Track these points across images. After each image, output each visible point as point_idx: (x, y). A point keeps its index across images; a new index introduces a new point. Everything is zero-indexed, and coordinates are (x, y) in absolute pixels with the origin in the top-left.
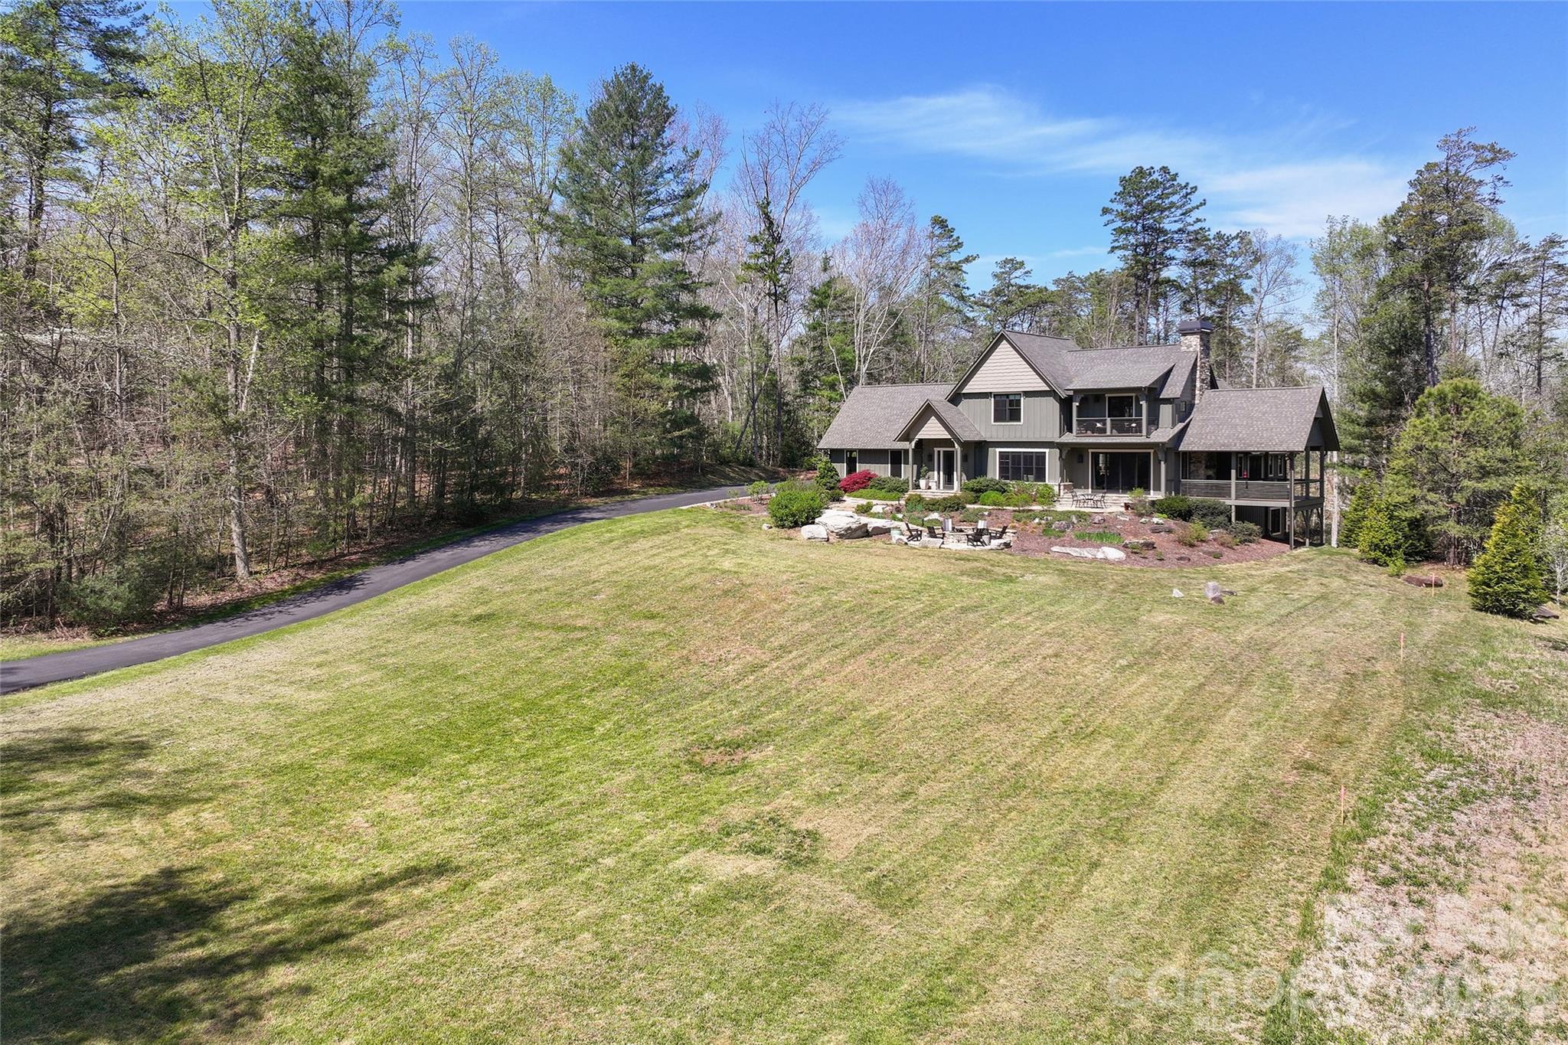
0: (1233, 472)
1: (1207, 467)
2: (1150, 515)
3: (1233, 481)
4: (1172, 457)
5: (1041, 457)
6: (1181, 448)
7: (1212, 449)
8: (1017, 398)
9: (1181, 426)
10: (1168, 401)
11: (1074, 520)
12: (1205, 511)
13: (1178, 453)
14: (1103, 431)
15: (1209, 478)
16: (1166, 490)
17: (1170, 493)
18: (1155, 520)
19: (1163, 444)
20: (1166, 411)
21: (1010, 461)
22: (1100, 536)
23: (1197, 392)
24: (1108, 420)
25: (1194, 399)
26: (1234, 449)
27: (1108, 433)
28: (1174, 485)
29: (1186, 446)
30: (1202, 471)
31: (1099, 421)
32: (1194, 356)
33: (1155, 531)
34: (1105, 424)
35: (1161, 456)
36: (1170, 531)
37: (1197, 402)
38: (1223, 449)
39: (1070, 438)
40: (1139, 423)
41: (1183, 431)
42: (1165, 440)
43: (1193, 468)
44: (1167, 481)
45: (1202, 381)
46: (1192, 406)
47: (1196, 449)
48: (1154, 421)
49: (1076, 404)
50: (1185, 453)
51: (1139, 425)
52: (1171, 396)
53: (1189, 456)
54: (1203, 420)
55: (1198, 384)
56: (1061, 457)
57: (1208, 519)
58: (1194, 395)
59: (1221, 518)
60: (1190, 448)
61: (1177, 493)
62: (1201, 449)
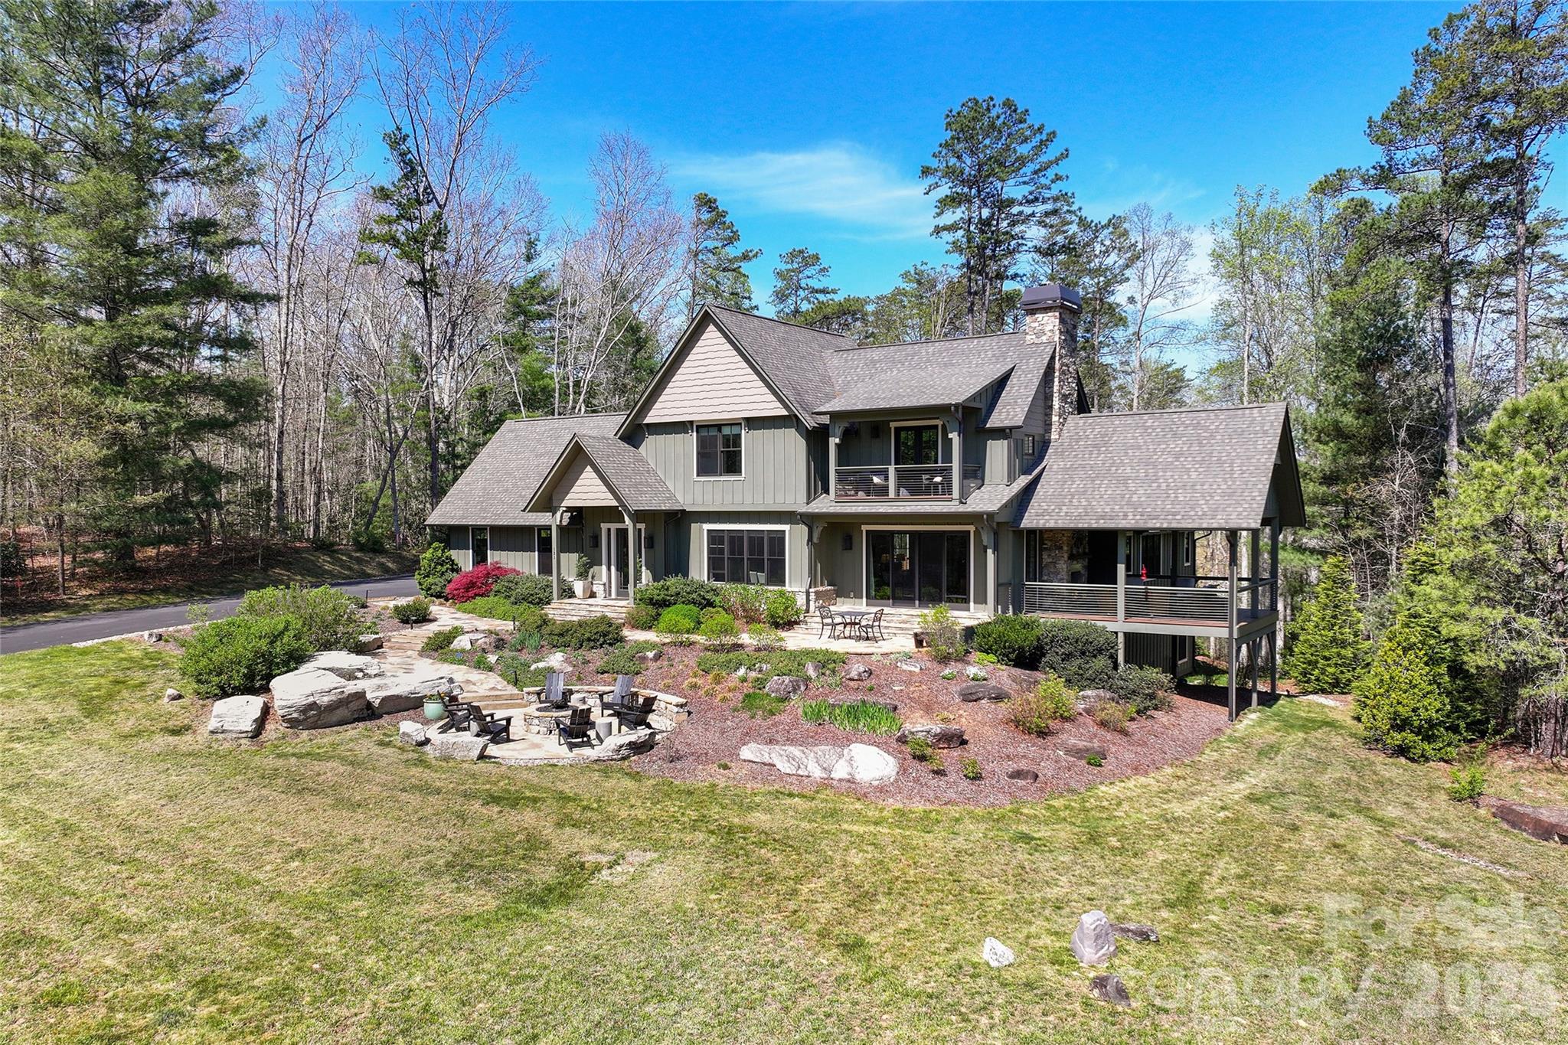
0: (1121, 569)
1: (1072, 557)
2: (963, 658)
3: (1121, 586)
4: (1008, 542)
5: (778, 539)
6: (1027, 522)
7: (1083, 524)
8: (735, 430)
9: (1023, 481)
10: (1001, 433)
11: (811, 672)
12: (1068, 649)
13: (1019, 533)
14: (883, 491)
15: (1075, 577)
16: (997, 602)
17: (1004, 611)
18: (972, 671)
19: (991, 515)
20: (997, 453)
21: (726, 546)
22: (853, 713)
23: (1055, 419)
24: (892, 469)
25: (1048, 430)
26: (1123, 524)
27: (892, 494)
28: (1013, 594)
29: (1033, 519)
30: (1063, 566)
31: (877, 473)
32: (1049, 350)
33: (969, 697)
34: (887, 479)
35: (987, 538)
36: (999, 697)
37: (1054, 436)
38: (1103, 524)
39: (826, 505)
40: (946, 473)
41: (1029, 491)
42: (994, 507)
43: (1046, 559)
44: (998, 585)
45: (1064, 398)
46: (1044, 445)
47: (1051, 524)
48: (975, 471)
49: (834, 441)
50: (1032, 532)
51: (948, 479)
52: (1007, 423)
53: (1038, 538)
54: (1065, 469)
55: (1056, 403)
56: (810, 539)
57: (1073, 665)
58: (1048, 425)
59: (1101, 662)
60: (1042, 523)
61: (1018, 609)
62: (1061, 524)
